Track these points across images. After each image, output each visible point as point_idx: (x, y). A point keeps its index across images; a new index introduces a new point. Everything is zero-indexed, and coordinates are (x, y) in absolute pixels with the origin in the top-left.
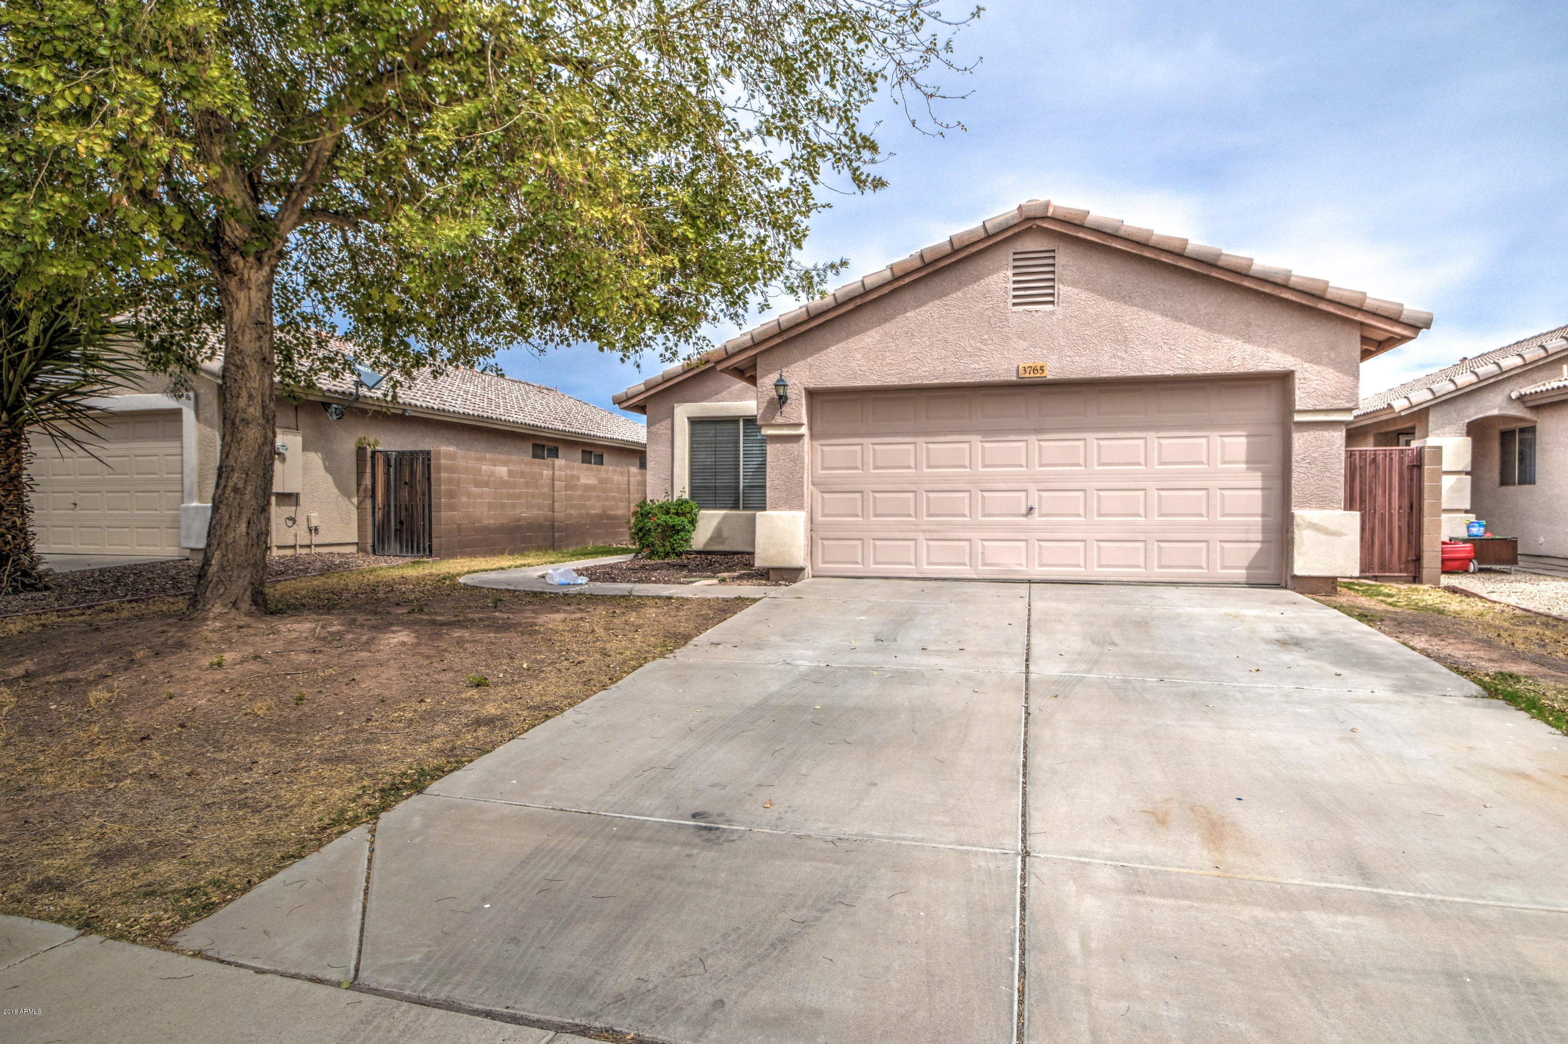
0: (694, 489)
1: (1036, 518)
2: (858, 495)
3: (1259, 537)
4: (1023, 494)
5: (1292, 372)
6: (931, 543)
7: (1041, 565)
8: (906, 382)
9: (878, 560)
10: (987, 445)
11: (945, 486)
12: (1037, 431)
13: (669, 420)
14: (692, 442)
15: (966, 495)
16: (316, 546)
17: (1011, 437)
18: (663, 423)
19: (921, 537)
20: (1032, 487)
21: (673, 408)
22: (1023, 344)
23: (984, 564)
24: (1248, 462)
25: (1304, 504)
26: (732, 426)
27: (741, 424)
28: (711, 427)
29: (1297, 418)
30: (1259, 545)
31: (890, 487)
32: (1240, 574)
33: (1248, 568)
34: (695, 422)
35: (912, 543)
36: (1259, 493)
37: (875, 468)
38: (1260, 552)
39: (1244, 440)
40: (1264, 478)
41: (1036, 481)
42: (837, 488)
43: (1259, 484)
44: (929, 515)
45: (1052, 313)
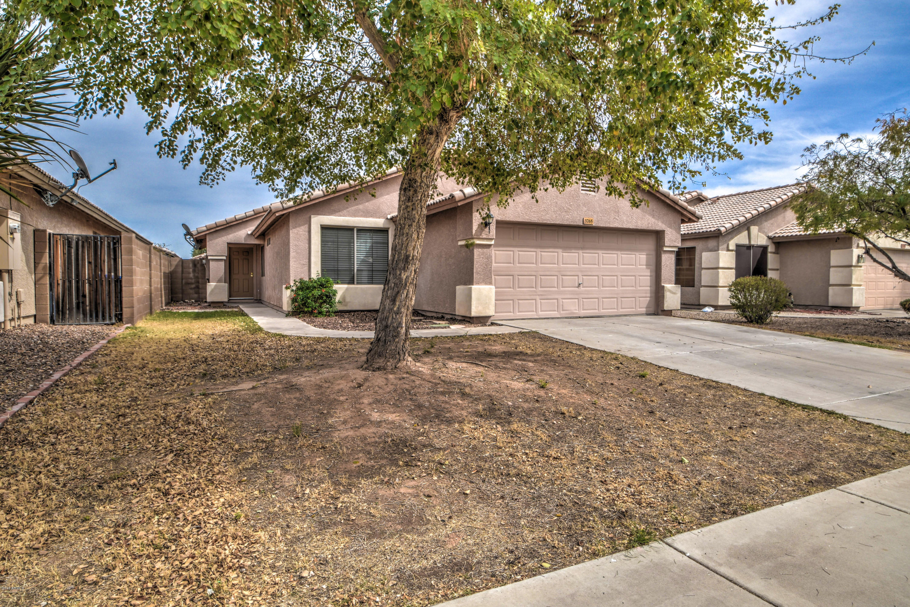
0: (324, 270)
1: (582, 289)
2: (511, 277)
3: (649, 295)
4: (576, 277)
5: (664, 231)
6: (542, 301)
7: (583, 310)
8: (541, 221)
9: (520, 310)
10: (564, 254)
11: (548, 273)
12: (582, 248)
13: (307, 226)
14: (323, 241)
15: (556, 277)
16: (24, 318)
17: (573, 251)
18: (302, 227)
19: (538, 298)
20: (580, 274)
21: (310, 218)
22: (585, 209)
23: (563, 310)
24: (646, 265)
25: (665, 283)
26: (350, 232)
27: (355, 231)
28: (335, 232)
29: (665, 249)
30: (648, 299)
31: (526, 273)
32: (644, 310)
33: (646, 308)
34: (324, 228)
35: (534, 301)
36: (649, 278)
37: (519, 263)
38: (650, 301)
39: (645, 256)
40: (651, 272)
41: (582, 271)
42: (502, 273)
43: (649, 274)
44: (541, 287)
45: (595, 196)
